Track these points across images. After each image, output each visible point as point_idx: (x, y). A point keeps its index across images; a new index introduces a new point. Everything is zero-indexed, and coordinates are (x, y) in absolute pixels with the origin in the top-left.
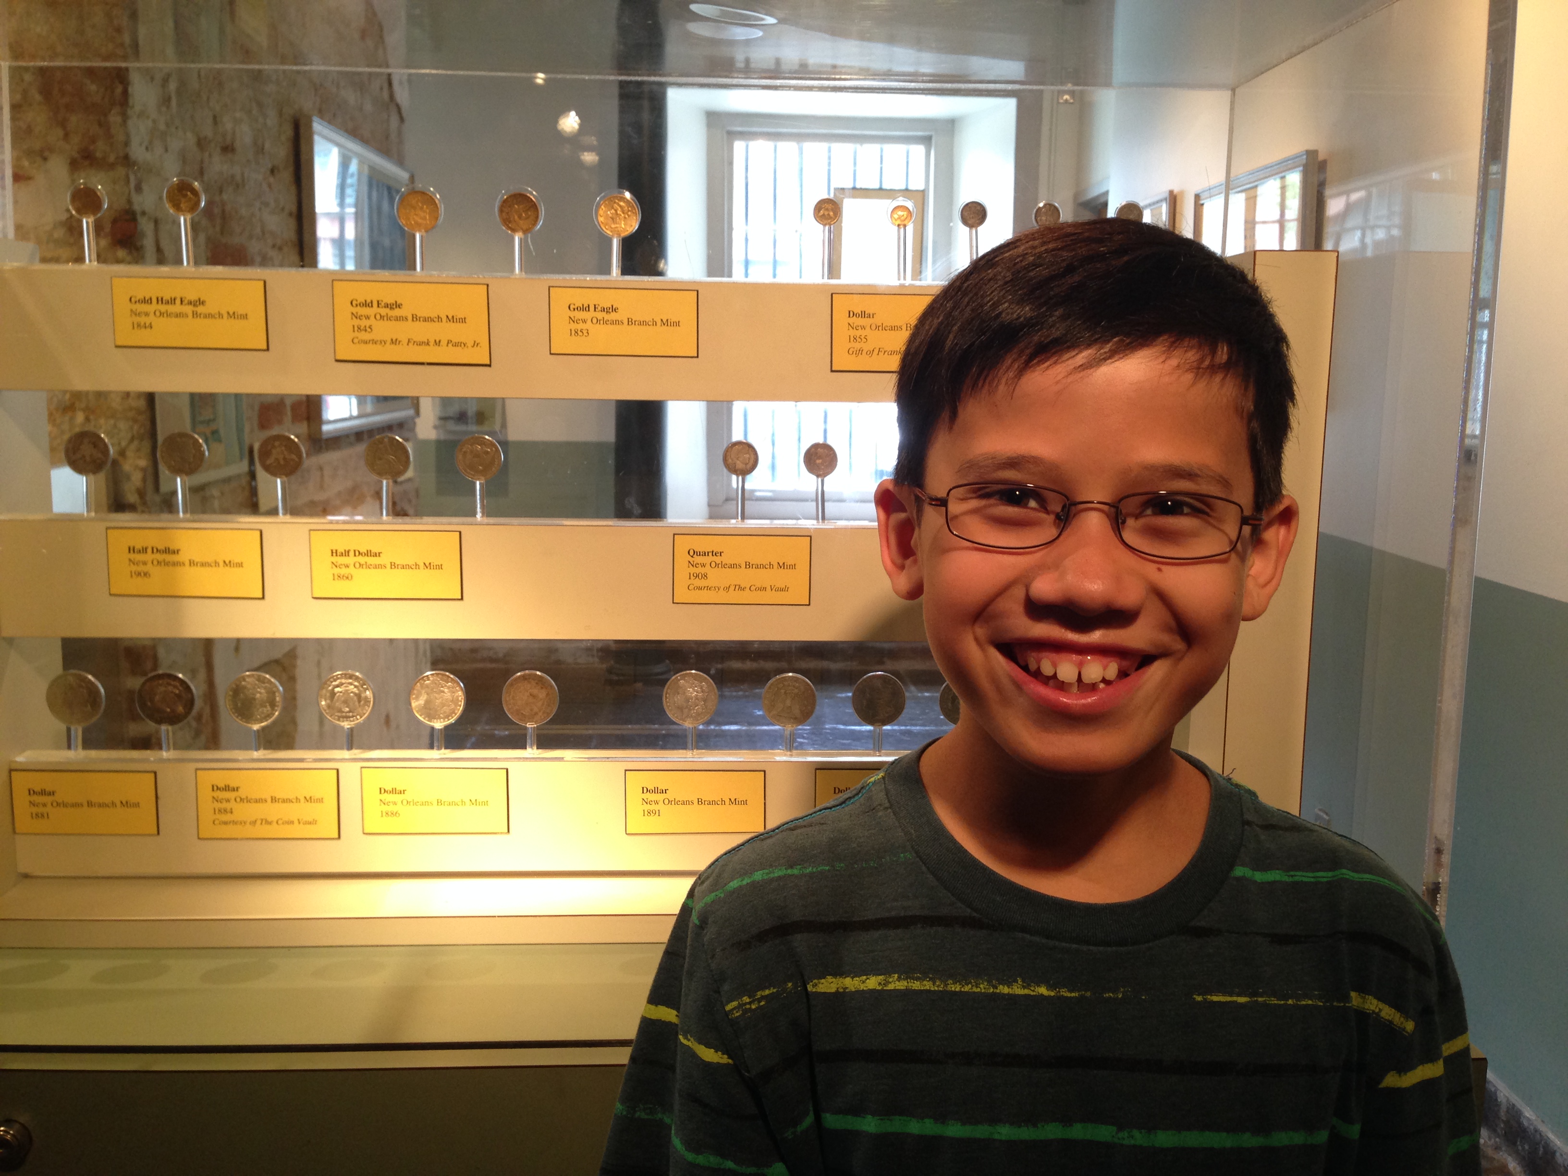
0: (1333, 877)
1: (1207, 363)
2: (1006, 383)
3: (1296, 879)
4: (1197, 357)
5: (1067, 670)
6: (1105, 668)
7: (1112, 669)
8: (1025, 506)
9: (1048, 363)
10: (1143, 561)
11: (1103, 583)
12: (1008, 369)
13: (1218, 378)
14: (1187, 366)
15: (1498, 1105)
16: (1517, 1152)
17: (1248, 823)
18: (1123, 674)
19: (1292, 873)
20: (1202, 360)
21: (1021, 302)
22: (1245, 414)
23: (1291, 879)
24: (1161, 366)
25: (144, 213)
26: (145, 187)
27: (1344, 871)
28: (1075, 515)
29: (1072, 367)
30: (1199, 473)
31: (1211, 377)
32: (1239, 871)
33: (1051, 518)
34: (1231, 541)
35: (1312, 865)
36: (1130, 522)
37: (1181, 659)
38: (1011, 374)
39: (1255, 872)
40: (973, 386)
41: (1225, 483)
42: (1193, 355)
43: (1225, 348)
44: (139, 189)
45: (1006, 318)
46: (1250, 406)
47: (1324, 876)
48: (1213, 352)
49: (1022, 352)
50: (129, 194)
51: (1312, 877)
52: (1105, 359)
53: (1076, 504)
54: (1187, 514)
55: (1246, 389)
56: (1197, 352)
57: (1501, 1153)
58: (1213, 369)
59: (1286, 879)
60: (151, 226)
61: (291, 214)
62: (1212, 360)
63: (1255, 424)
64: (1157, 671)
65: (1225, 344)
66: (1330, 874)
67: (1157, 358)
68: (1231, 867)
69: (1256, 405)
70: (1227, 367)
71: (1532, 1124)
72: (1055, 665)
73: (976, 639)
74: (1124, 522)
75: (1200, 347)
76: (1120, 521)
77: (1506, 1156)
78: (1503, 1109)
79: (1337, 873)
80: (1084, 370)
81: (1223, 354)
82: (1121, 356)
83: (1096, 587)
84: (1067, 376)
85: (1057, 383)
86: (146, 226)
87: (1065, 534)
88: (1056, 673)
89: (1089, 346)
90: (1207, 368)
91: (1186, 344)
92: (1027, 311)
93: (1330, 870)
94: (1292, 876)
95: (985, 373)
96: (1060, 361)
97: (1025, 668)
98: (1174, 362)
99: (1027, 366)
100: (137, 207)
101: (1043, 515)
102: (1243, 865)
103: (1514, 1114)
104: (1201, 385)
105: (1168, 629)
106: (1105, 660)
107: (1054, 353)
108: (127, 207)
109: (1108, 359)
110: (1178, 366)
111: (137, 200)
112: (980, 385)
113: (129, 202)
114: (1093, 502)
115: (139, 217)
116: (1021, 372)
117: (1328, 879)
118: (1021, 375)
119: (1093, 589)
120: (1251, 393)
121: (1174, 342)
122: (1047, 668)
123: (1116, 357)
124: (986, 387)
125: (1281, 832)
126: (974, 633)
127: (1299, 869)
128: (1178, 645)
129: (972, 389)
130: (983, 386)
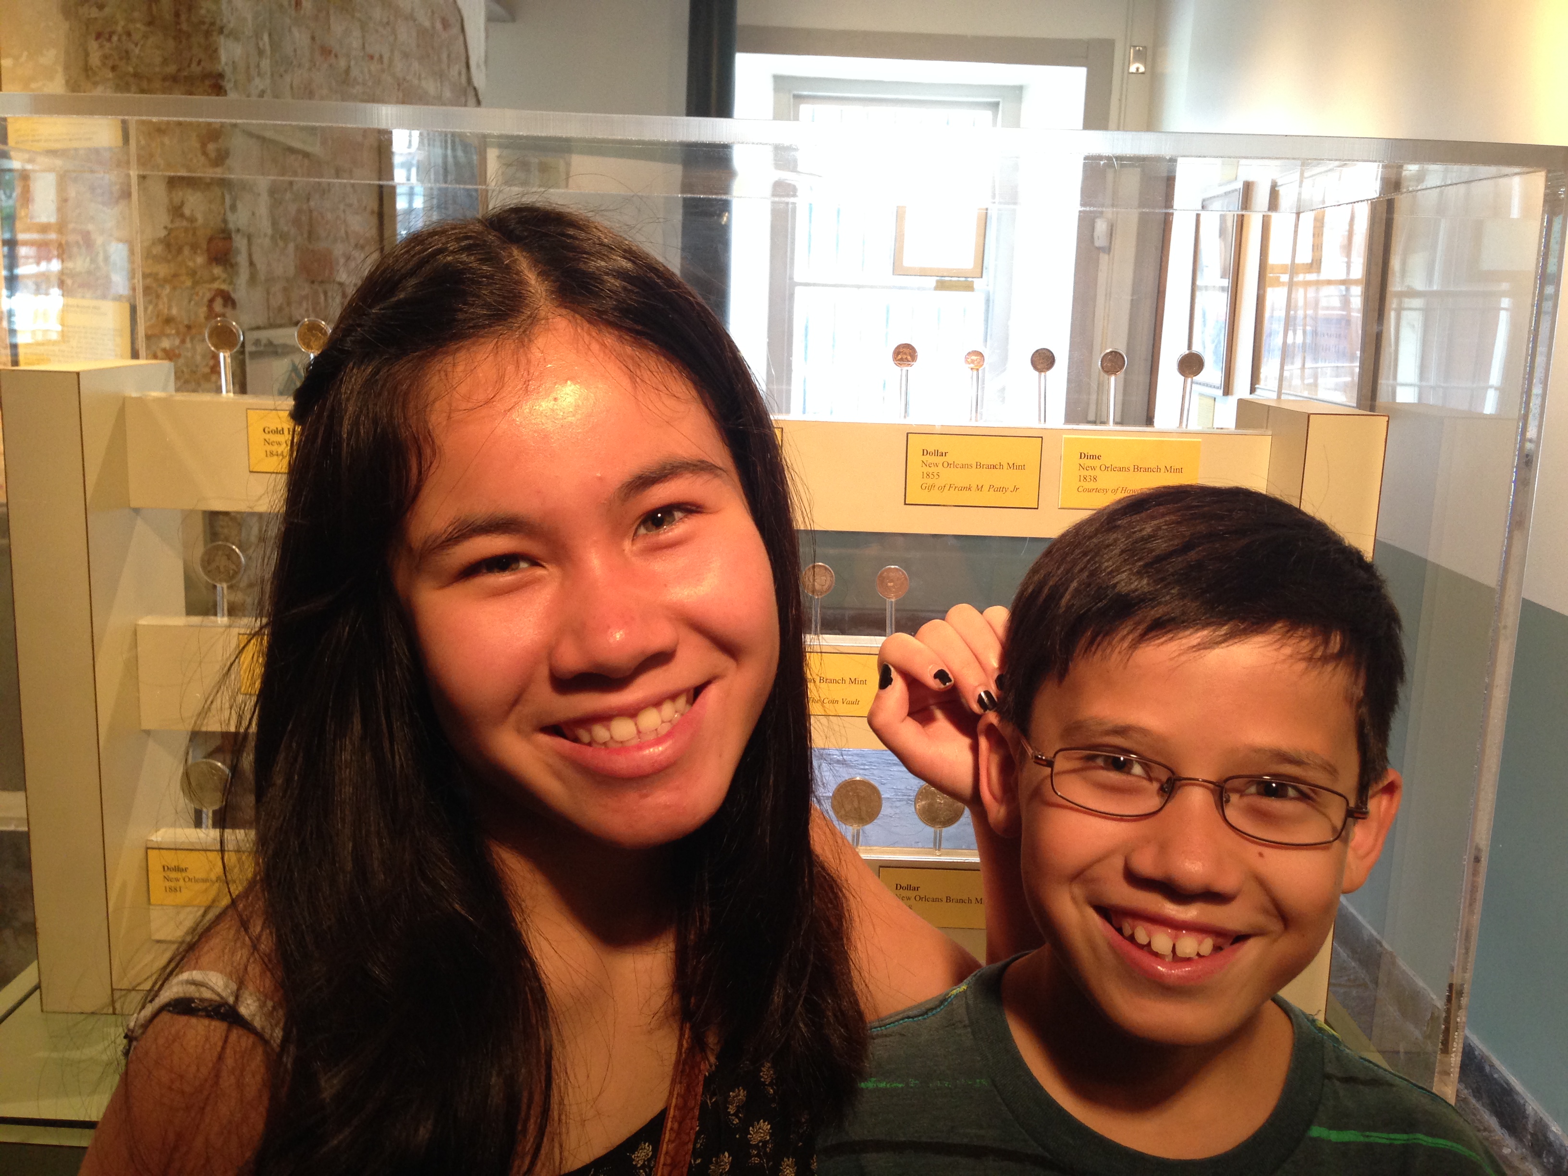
0: (1408, 1140)
1: (1319, 654)
2: (1120, 653)
3: (1371, 1140)
4: (1312, 646)
5: (1162, 941)
6: (1200, 943)
7: (1207, 945)
8: (1129, 773)
9: (1164, 639)
10: (1242, 841)
11: (1204, 865)
12: (1123, 638)
13: (1329, 668)
14: (1300, 656)
15: (1525, 1117)
16: (1542, 1164)
17: (1329, 1077)
18: (1217, 949)
19: (1368, 1133)
20: (1315, 650)
21: (1139, 574)
22: (1354, 702)
23: (1367, 1140)
24: (1275, 653)
25: (238, 230)
26: (239, 205)
27: (1420, 1136)
28: (1179, 788)
29: (1186, 646)
30: (1306, 760)
31: (1323, 666)
32: (1316, 1131)
33: (1156, 786)
34: (1334, 828)
35: (1390, 1125)
36: (1234, 798)
37: (1275, 941)
38: (1126, 644)
39: (1331, 1132)
40: (1086, 650)
41: (1331, 770)
42: (1307, 645)
43: (1338, 637)
44: (233, 208)
45: (1123, 588)
46: (1359, 692)
47: (1400, 1138)
48: (1326, 642)
49: (1138, 624)
50: (224, 214)
51: (1387, 1139)
52: (1219, 643)
53: (1181, 779)
54: (1292, 799)
55: (1357, 676)
56: (1311, 642)
57: (1527, 1164)
58: (1325, 659)
59: (1362, 1139)
60: (245, 241)
61: (373, 212)
62: (1324, 651)
63: (1364, 710)
64: (1251, 950)
65: (1338, 632)
66: (1405, 1136)
67: (1271, 644)
68: (1308, 1126)
69: (1367, 690)
70: (1338, 657)
71: (1558, 1139)
72: (1149, 935)
73: (1074, 899)
74: (1228, 801)
75: (1313, 636)
76: (1224, 799)
77: (1531, 1166)
78: (1531, 1122)
79: (1411, 1136)
80: (1199, 650)
81: (1336, 642)
82: (1236, 641)
83: (1196, 869)
84: (1179, 655)
85: (1171, 659)
86: (240, 243)
87: (1169, 805)
88: (1150, 942)
89: (1204, 627)
90: (1319, 659)
91: (1300, 633)
92: (1142, 584)
93: (1406, 1133)
94: (1368, 1136)
95: (1099, 639)
96: (1177, 638)
97: (1120, 930)
98: (1287, 651)
99: (1143, 637)
100: (231, 226)
101: (1145, 783)
102: (1320, 1125)
103: (1541, 1128)
104: (1314, 673)
105: (1266, 912)
106: (1200, 936)
107: (1170, 631)
108: (223, 226)
109: (1223, 642)
110: (1291, 656)
111: (231, 217)
112: (1093, 649)
113: (225, 221)
114: (1198, 780)
115: (233, 236)
116: (1134, 646)
117: (1403, 1142)
118: (1135, 648)
119: (1193, 870)
120: (1361, 682)
121: (1288, 631)
122: (1142, 936)
123: (1231, 642)
124: (1099, 653)
125: (1361, 1087)
126: (1071, 893)
127: (1375, 1130)
128: (1275, 926)
129: (1085, 651)
130: (1095, 653)
